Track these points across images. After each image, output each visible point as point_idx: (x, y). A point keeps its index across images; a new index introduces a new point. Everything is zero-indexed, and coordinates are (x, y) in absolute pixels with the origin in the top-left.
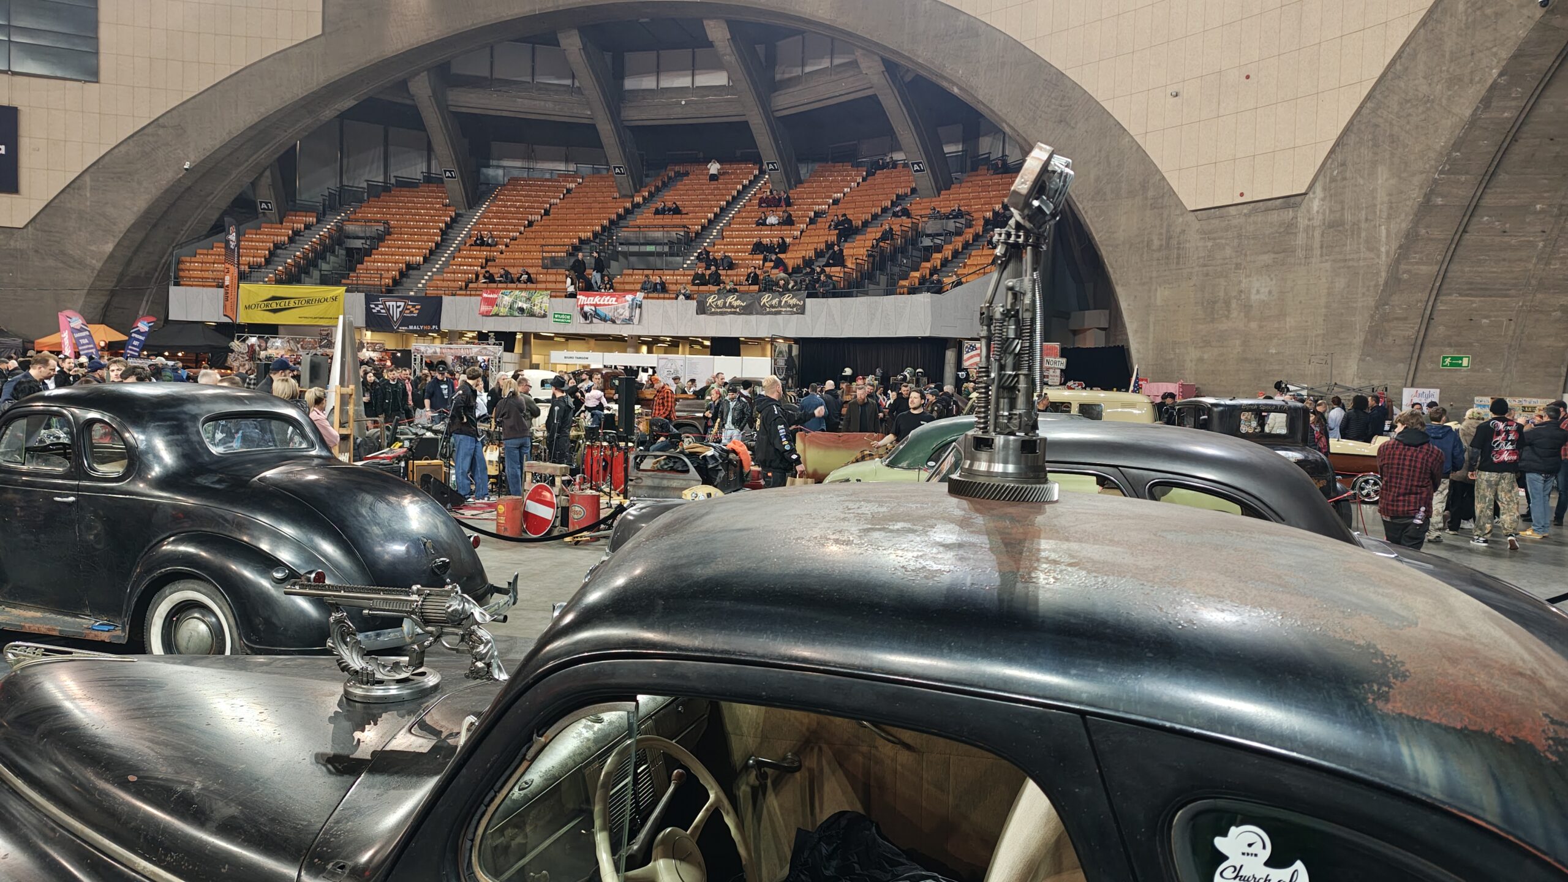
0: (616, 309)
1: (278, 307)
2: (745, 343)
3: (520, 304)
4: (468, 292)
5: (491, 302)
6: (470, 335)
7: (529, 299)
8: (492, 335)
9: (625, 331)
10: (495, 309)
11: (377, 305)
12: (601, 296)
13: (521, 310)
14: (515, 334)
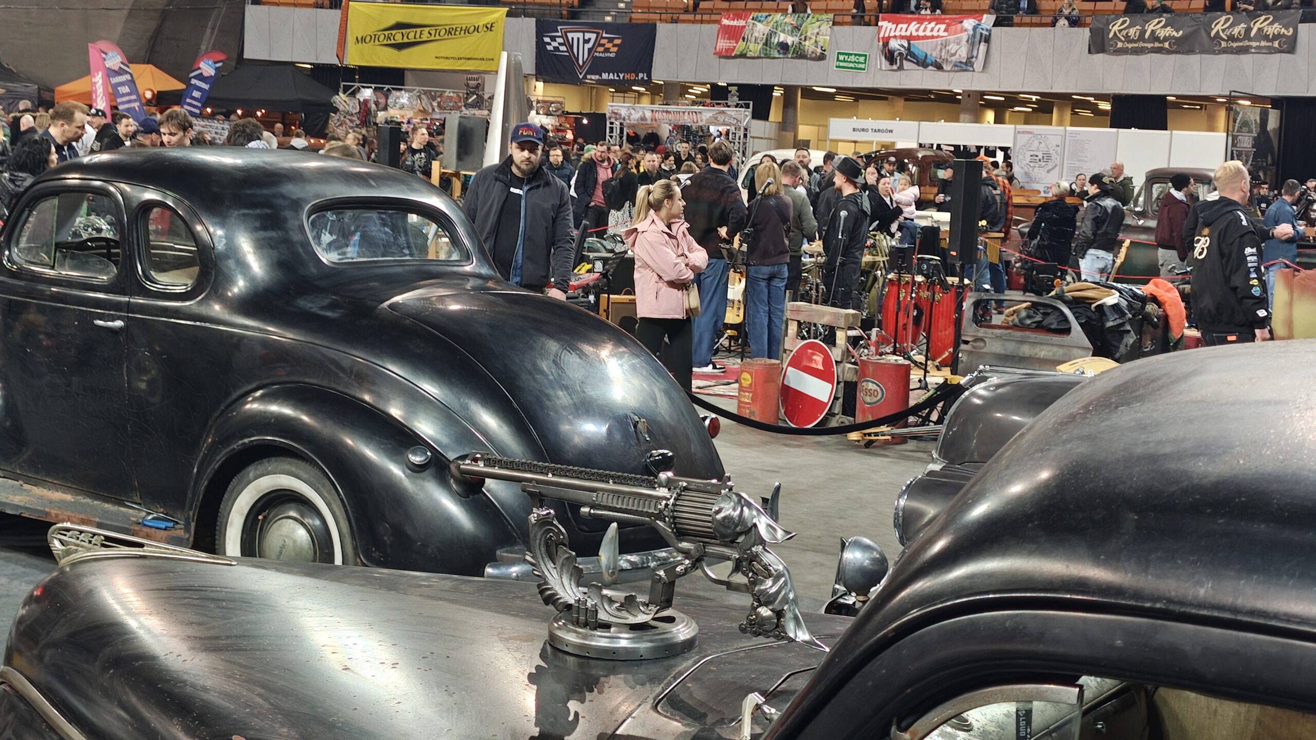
0: (945, 45)
1: (406, 40)
2: (1176, 106)
3: (782, 37)
4: (698, 17)
5: (734, 34)
6: (698, 90)
7: (797, 28)
8: (733, 89)
9: (958, 84)
10: (740, 46)
11: (553, 39)
12: (920, 21)
13: (784, 47)
14: (771, 88)
